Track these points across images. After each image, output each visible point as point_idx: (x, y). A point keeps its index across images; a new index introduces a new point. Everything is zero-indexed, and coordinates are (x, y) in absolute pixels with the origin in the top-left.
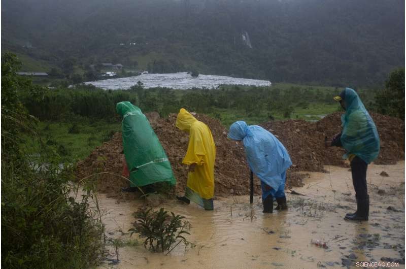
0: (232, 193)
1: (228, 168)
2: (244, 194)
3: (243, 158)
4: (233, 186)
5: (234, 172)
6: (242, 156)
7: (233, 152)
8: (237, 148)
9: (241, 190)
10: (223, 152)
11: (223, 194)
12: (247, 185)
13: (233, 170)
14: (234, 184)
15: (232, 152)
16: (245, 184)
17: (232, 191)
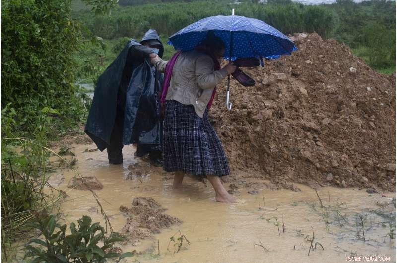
0: (328, 181)
1: (336, 133)
2: (352, 186)
3: (373, 117)
4: (335, 167)
5: (345, 142)
6: (373, 112)
7: (357, 105)
8: (365, 98)
9: (347, 177)
10: (337, 103)
11: (312, 182)
12: (366, 167)
13: (346, 138)
14: (336, 164)
15: (354, 104)
16: (363, 166)
17: (330, 177)
